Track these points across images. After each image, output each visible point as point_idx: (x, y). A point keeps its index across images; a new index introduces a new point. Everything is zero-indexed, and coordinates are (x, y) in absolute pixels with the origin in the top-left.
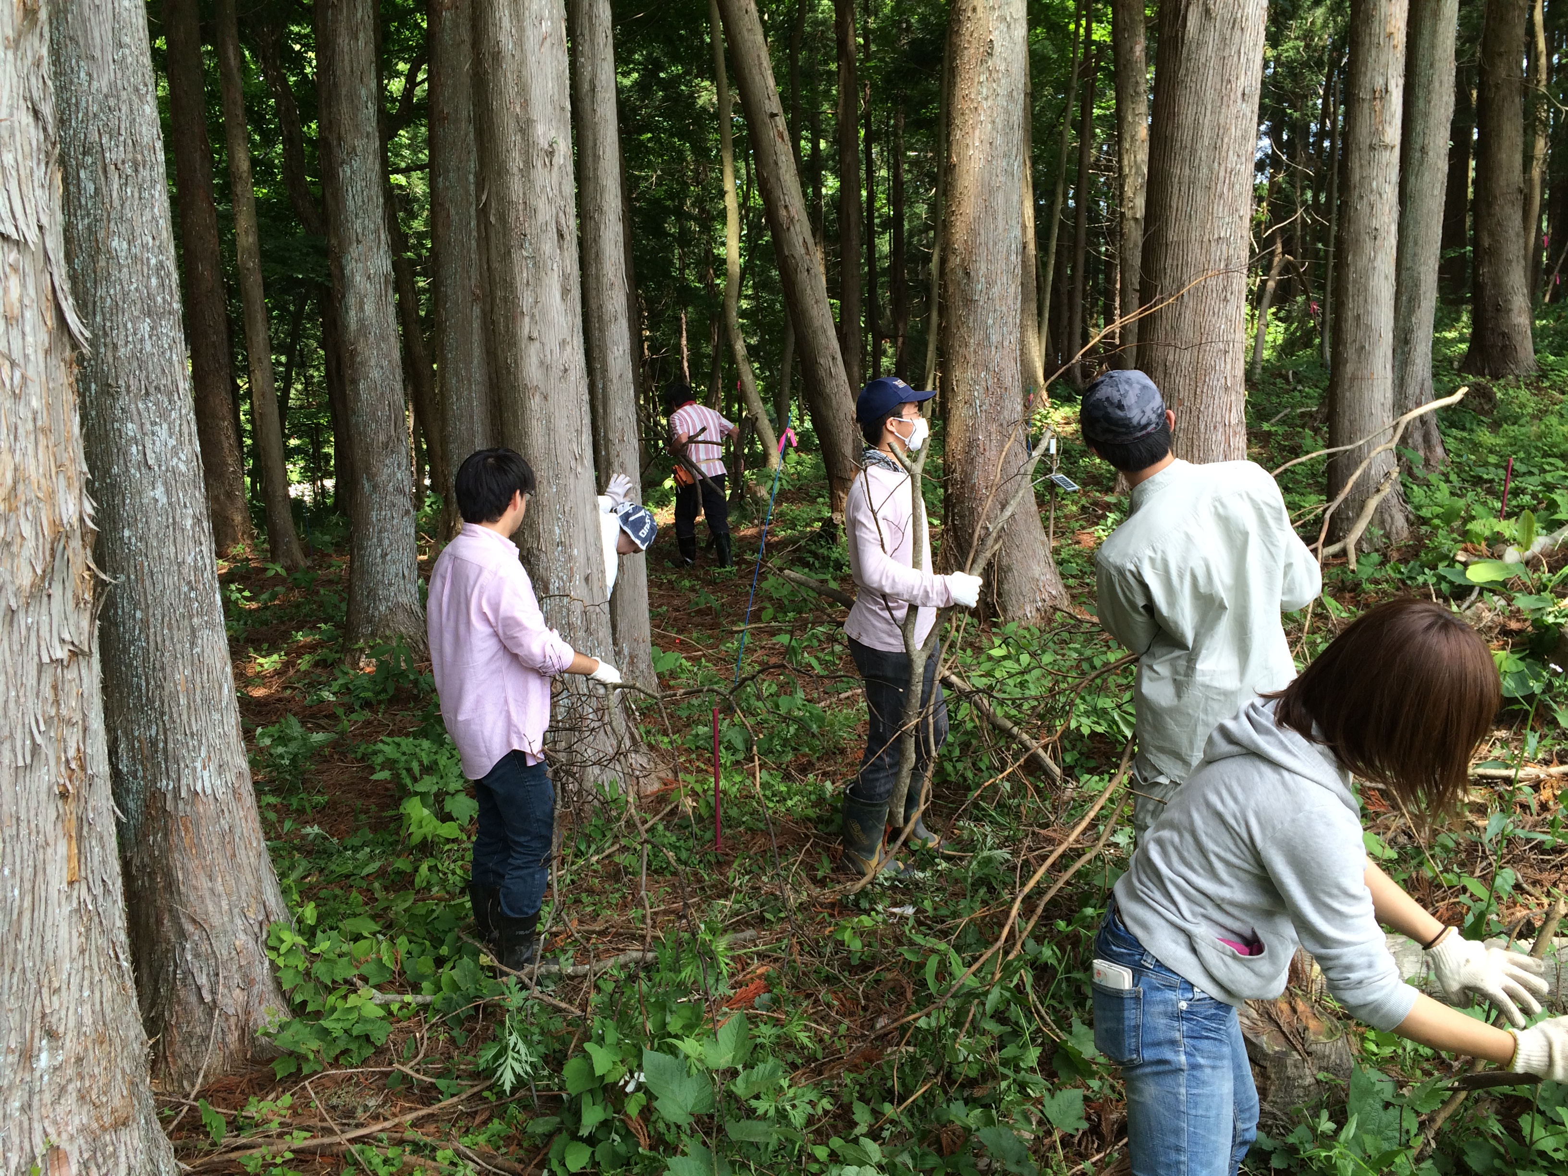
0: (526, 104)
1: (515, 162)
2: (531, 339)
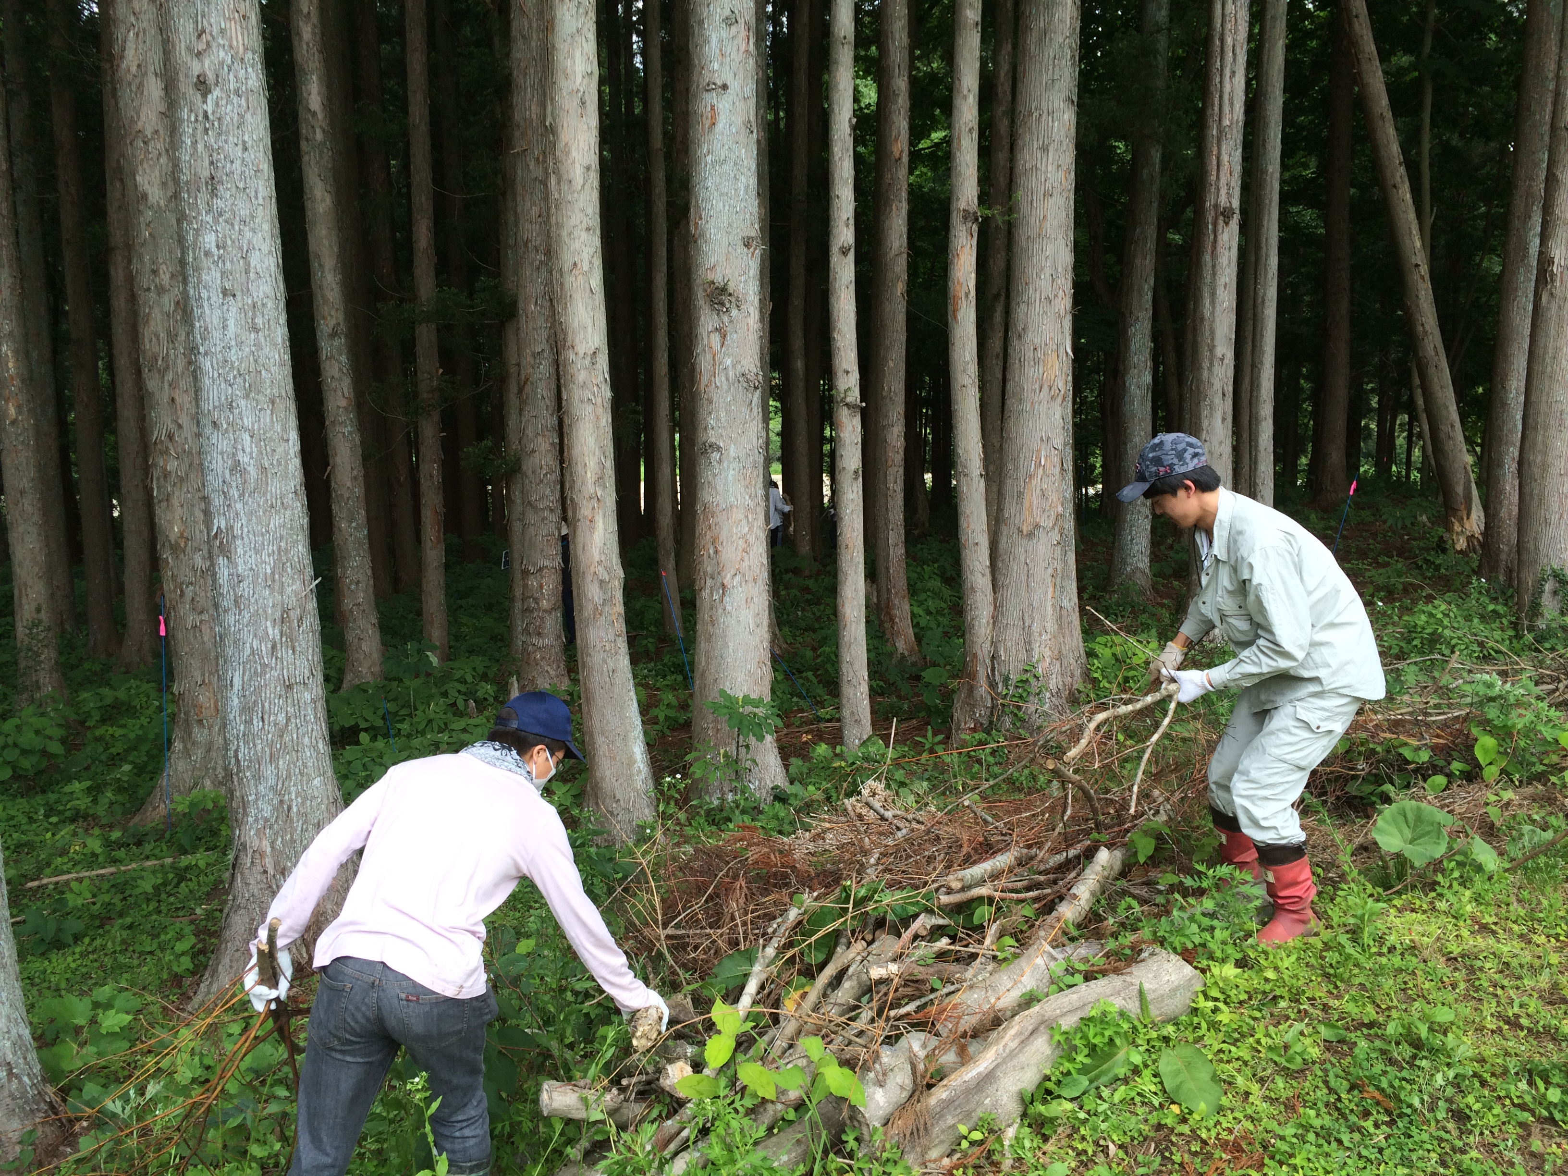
0: (1213, 339)
1: (1206, 364)
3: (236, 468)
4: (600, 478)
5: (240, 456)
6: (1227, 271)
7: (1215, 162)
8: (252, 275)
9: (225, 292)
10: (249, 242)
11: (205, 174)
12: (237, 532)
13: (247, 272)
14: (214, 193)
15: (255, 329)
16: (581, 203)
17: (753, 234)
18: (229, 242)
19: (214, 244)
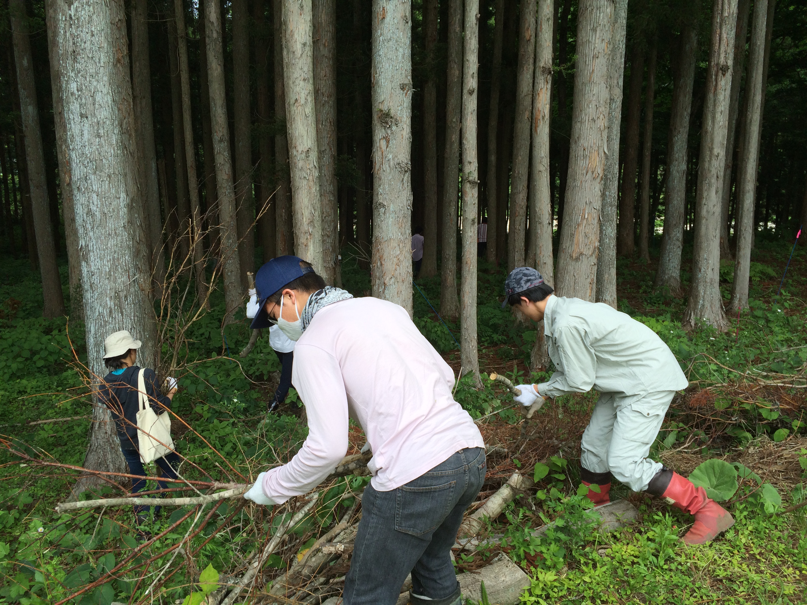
0: (712, 145)
1: (707, 159)
2: (705, 204)
3: (89, 213)
4: (311, 222)
5: (91, 206)
6: (723, 103)
7: (718, 38)
8: (97, 106)
9: (82, 116)
10: (95, 87)
11: (71, 49)
12: (90, 248)
13: (94, 104)
14: (75, 60)
15: (99, 136)
16: (300, 65)
17: (406, 82)
18: (84, 88)
19: (75, 89)
